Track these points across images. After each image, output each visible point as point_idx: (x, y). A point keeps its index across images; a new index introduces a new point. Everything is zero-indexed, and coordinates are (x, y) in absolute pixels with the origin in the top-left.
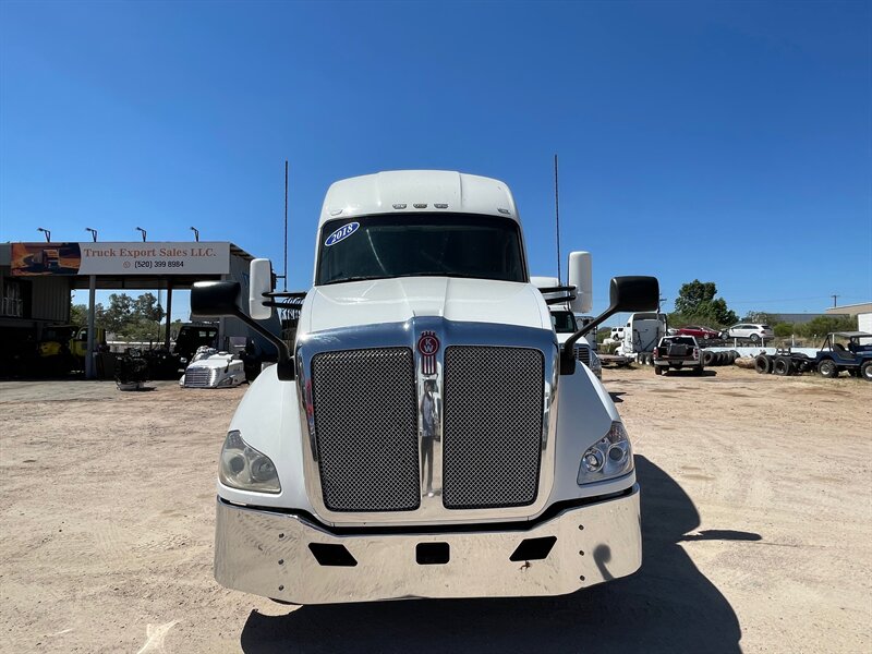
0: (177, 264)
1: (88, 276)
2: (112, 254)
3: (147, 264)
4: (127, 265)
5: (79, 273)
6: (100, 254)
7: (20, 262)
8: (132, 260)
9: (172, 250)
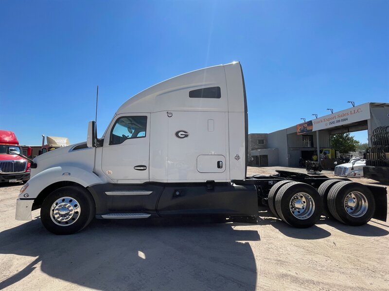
0: (345, 120)
1: (316, 131)
2: (322, 121)
3: (333, 123)
4: (326, 125)
5: (313, 131)
6: (318, 122)
7: (299, 130)
8: (328, 122)
9: (343, 114)
